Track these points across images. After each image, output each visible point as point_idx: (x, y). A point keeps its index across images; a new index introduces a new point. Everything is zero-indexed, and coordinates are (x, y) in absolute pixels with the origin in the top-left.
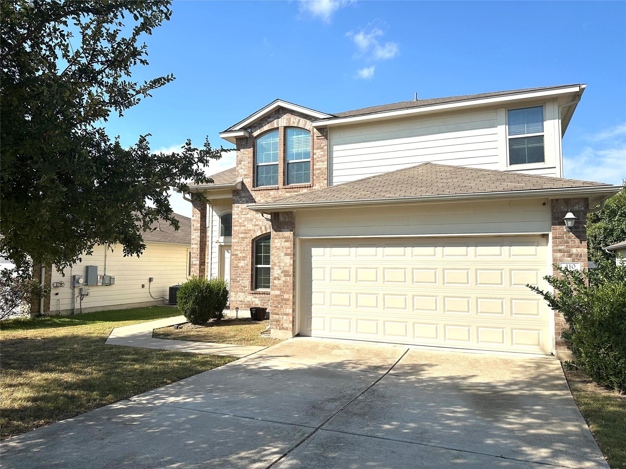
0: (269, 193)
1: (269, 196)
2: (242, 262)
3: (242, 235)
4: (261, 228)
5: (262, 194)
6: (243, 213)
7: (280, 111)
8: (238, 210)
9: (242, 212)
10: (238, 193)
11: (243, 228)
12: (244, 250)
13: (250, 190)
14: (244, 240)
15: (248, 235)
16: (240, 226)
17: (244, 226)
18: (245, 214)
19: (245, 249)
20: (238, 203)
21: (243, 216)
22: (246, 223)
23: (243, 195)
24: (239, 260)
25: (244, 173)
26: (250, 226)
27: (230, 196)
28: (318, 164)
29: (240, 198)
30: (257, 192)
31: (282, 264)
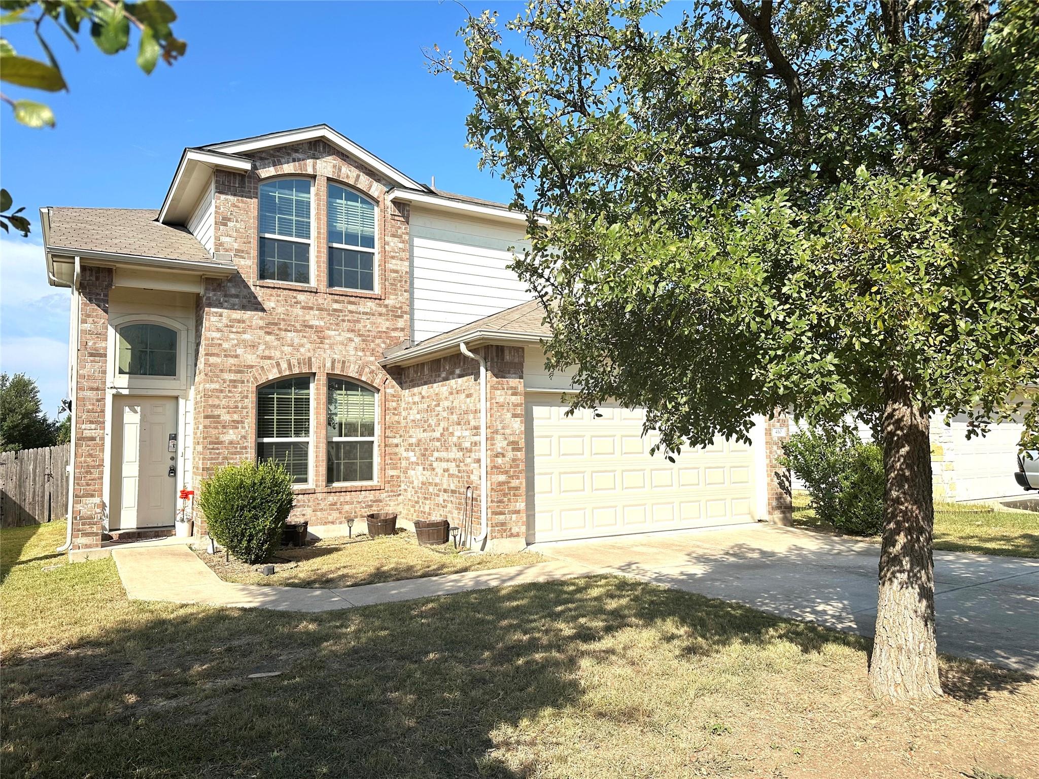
0: (295, 298)
1: (296, 303)
2: (231, 431)
3: (232, 376)
4: (278, 364)
5: (280, 296)
6: (234, 330)
7: (320, 147)
8: (220, 321)
9: (232, 327)
10: (219, 285)
11: (232, 361)
12: (237, 407)
13: (250, 284)
14: (235, 387)
15: (245, 377)
16: (226, 356)
17: (237, 356)
18: (237, 332)
19: (240, 405)
20: (220, 305)
21: (232, 336)
22: (240, 351)
23: (233, 291)
24: (224, 427)
25: (236, 246)
26: (250, 358)
27: (199, 289)
28: (394, 261)
29: (225, 296)
30: (268, 291)
31: (508, 431)
